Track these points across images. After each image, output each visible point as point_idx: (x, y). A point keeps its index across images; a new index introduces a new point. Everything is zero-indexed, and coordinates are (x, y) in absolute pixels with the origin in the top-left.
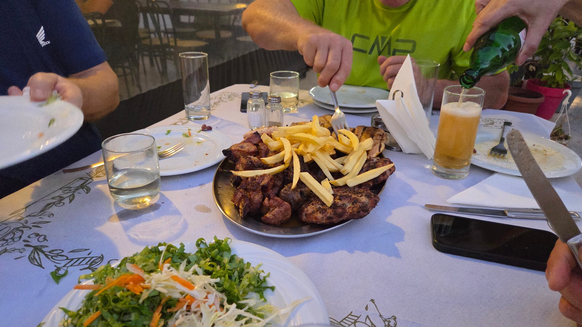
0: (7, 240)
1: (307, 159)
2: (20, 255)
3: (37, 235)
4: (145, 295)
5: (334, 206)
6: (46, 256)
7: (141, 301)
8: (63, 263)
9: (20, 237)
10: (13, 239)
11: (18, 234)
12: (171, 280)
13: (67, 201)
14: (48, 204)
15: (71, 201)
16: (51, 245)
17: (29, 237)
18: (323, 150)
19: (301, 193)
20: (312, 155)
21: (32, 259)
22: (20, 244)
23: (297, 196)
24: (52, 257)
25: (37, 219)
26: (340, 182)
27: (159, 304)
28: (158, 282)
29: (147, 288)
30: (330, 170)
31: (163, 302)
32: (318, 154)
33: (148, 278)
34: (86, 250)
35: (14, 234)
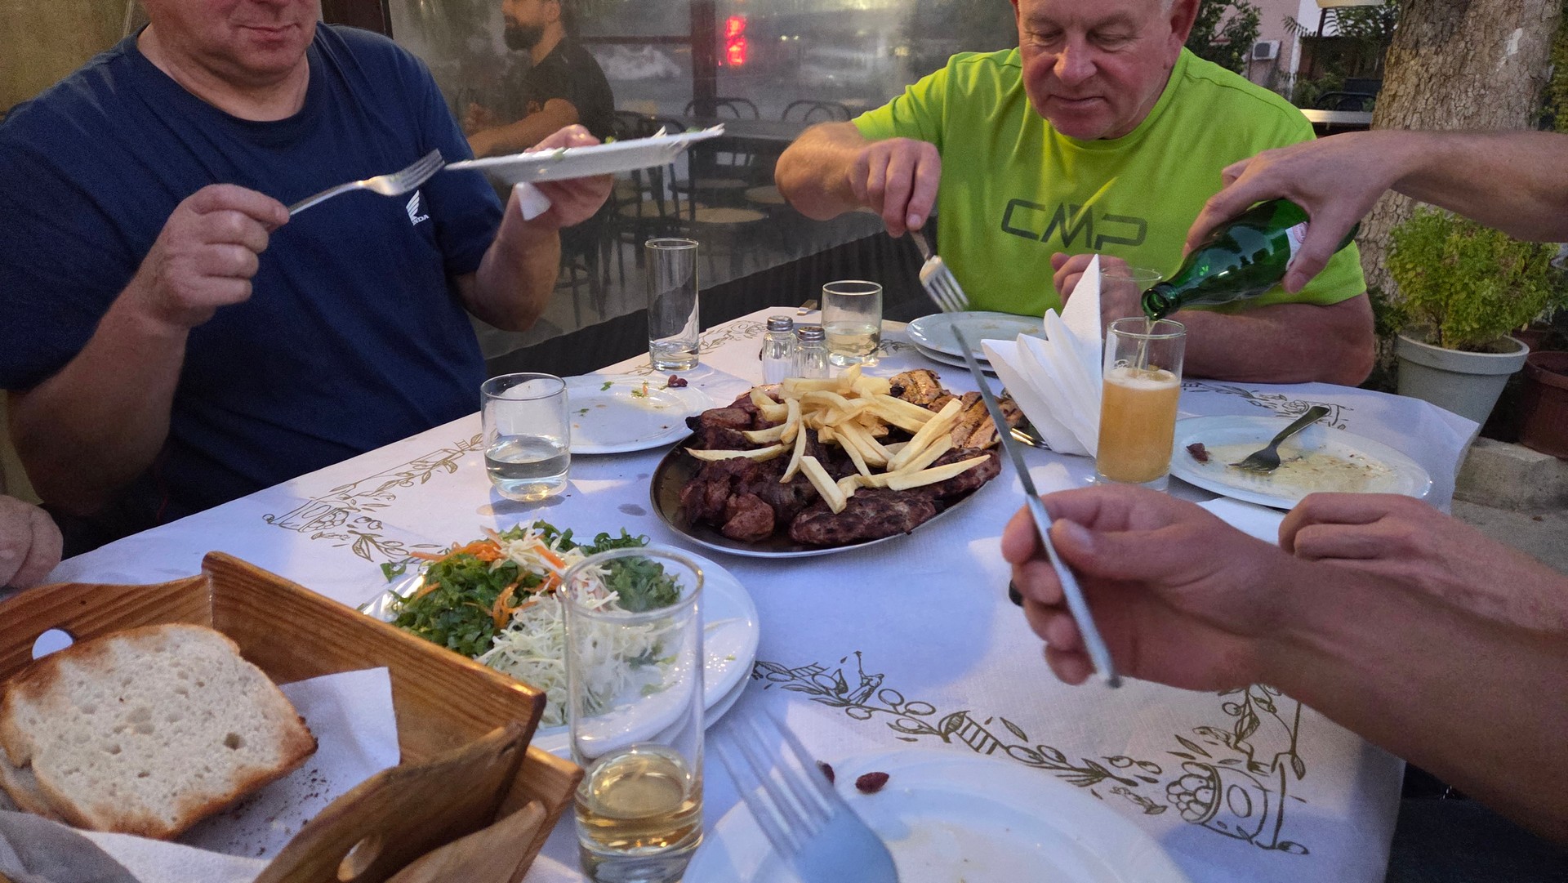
0: (324, 523)
1: (825, 435)
2: (340, 542)
3: (369, 520)
4: (498, 564)
5: (844, 513)
6: (378, 547)
7: (491, 571)
8: (401, 559)
9: (343, 521)
10: (332, 522)
11: (343, 516)
12: (534, 551)
13: (418, 480)
14: (390, 483)
15: (424, 481)
16: (386, 535)
17: (356, 521)
18: (857, 422)
19: (797, 492)
20: (836, 429)
21: (357, 549)
22: (343, 530)
23: (788, 496)
24: (386, 549)
25: (370, 500)
26: (877, 480)
27: (514, 581)
28: (518, 550)
29: (503, 558)
30: (870, 461)
31: (520, 577)
32: (848, 430)
33: (505, 546)
34: (437, 546)
35: (335, 515)
